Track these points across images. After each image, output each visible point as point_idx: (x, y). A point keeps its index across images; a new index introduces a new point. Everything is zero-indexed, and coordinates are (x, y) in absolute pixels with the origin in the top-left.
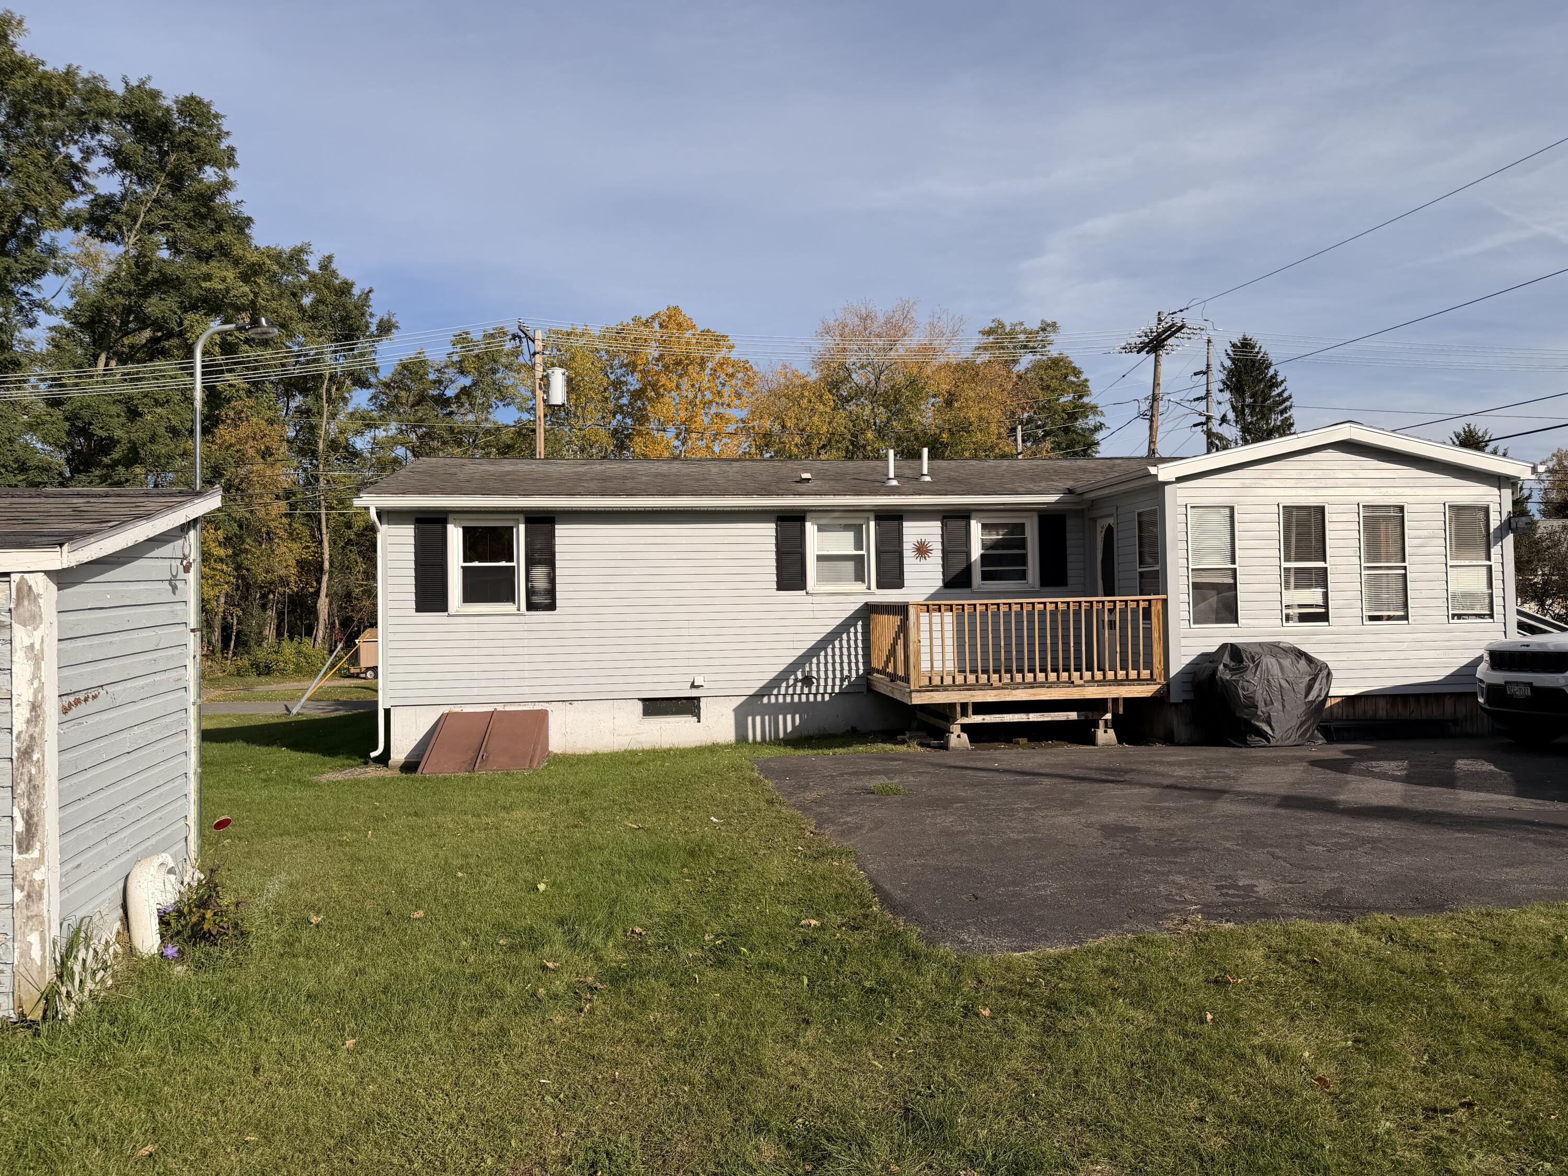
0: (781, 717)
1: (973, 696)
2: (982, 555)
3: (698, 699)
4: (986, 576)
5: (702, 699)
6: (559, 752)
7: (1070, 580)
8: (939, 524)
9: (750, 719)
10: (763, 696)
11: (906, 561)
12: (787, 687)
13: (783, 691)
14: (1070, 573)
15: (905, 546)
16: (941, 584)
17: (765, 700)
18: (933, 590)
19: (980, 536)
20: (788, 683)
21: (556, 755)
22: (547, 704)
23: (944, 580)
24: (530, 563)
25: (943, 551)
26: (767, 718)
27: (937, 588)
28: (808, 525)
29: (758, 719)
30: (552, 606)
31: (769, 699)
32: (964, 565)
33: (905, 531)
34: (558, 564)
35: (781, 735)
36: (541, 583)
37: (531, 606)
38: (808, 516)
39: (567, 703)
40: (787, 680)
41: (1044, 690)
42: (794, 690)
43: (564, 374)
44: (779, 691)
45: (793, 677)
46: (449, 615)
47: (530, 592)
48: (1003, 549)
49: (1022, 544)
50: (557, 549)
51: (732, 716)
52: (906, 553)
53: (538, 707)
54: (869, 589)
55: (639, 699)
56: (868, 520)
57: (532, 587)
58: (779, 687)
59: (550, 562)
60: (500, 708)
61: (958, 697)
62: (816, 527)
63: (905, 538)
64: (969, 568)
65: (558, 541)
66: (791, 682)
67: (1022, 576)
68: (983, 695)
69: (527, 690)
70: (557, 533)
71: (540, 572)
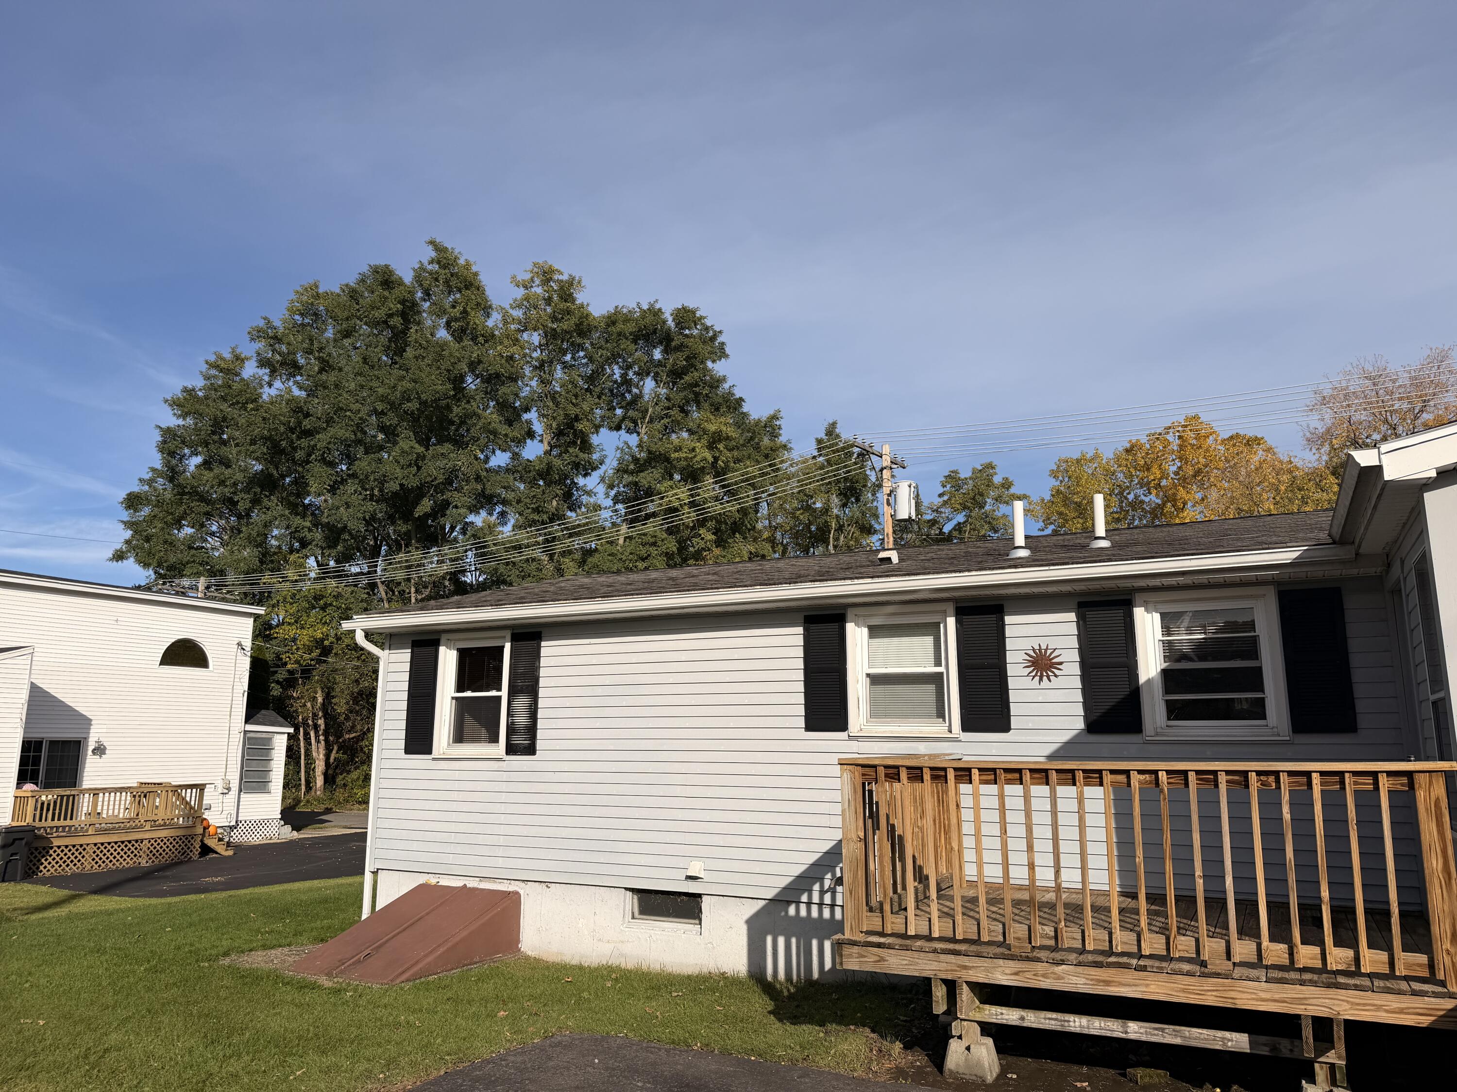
0: (815, 943)
1: (965, 968)
2: (1165, 672)
3: (699, 896)
4: (1175, 711)
5: (704, 898)
6: (530, 953)
7: (1363, 721)
8: (1072, 616)
9: (769, 939)
10: (789, 903)
11: (1012, 683)
12: (822, 892)
13: (816, 898)
14: (1361, 706)
15: (1010, 657)
16: (1080, 724)
17: (792, 910)
18: (1066, 737)
19: (1159, 635)
20: (822, 886)
21: (527, 958)
22: (522, 884)
23: (1086, 717)
24: (513, 692)
25: (1083, 664)
26: (794, 941)
27: (1076, 732)
28: (850, 627)
29: (781, 940)
30: (530, 750)
31: (798, 910)
32: (1124, 692)
33: (1009, 631)
34: (542, 693)
35: (816, 975)
36: (522, 720)
37: (511, 749)
38: (850, 613)
39: (544, 885)
40: (821, 880)
41: (1129, 976)
42: (833, 898)
43: (910, 486)
44: (810, 897)
45: (829, 876)
46: (434, 759)
47: (511, 730)
48: (1215, 659)
49: (1251, 649)
50: (543, 672)
51: (743, 930)
52: (1011, 670)
53: (511, 888)
54: (950, 731)
55: (626, 889)
56: (945, 615)
57: (513, 723)
58: (810, 892)
59: (532, 691)
60: (472, 883)
61: (934, 966)
62: (865, 630)
63: (1009, 644)
64: (1134, 694)
65: (543, 662)
66: (827, 884)
67: (1257, 710)
68: (987, 970)
69: (500, 862)
70: (544, 652)
71: (522, 702)
